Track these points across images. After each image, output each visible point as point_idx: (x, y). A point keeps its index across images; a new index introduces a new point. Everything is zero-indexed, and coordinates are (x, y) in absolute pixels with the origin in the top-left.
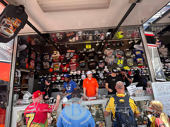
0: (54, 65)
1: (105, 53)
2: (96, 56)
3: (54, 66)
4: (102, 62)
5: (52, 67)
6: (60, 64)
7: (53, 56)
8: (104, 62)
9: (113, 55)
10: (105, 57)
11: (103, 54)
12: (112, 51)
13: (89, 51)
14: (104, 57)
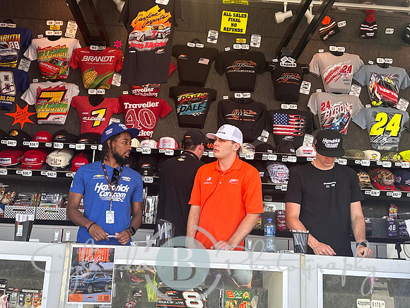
0: (40, 91)
1: (313, 69)
2: (267, 75)
3: (38, 98)
4: (290, 112)
5: (29, 98)
6: (73, 90)
7: (41, 42)
8: (304, 113)
9: (354, 82)
10: (313, 91)
11: (303, 72)
12: (354, 60)
13: (235, 47)
14: (305, 89)
